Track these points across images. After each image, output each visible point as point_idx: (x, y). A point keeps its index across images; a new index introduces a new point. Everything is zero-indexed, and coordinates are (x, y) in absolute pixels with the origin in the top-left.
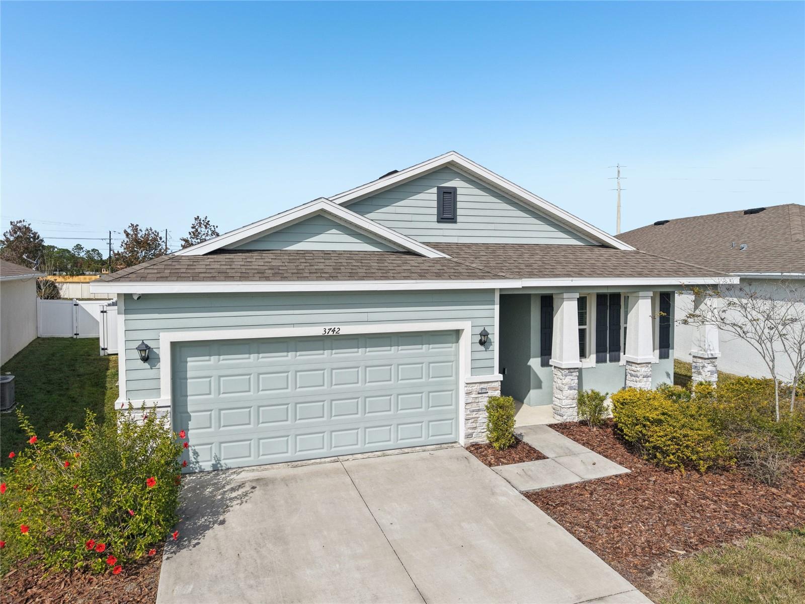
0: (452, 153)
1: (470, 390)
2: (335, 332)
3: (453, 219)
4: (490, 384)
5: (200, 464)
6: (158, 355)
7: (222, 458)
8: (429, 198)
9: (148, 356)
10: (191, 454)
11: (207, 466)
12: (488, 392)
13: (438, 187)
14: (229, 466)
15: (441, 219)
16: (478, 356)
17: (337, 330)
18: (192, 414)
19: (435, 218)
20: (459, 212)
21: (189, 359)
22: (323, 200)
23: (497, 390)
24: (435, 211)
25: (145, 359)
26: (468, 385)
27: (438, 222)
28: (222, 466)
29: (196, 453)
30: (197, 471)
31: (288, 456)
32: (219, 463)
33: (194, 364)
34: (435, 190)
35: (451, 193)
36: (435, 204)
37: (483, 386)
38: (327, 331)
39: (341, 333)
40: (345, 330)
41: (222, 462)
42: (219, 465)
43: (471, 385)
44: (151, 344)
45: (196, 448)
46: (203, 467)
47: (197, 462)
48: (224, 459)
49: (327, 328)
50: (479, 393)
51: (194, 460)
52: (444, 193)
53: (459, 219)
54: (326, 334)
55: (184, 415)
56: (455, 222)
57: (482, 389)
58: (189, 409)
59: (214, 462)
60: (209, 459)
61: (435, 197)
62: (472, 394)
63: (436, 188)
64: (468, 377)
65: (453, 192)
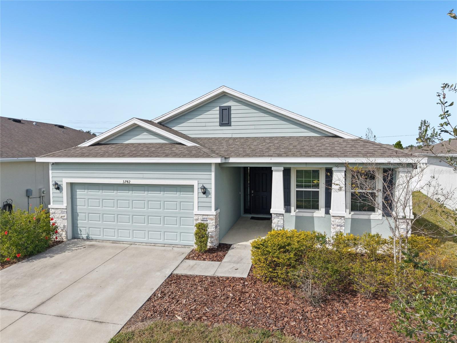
0: (223, 87)
1: (197, 218)
2: (128, 182)
3: (228, 124)
4: (209, 216)
5: (82, 235)
6: (62, 188)
7: (90, 234)
8: (215, 113)
9: (58, 188)
10: (79, 231)
11: (84, 236)
12: (207, 221)
13: (219, 106)
14: (92, 238)
15: (222, 124)
16: (201, 200)
17: (129, 182)
18: (79, 214)
19: (218, 124)
20: (232, 120)
21: (77, 190)
22: (134, 119)
23: (213, 220)
24: (218, 120)
26: (196, 216)
27: (220, 126)
28: (90, 238)
29: (80, 230)
30: (81, 238)
31: (115, 238)
32: (89, 236)
33: (80, 193)
34: (218, 108)
35: (227, 109)
36: (218, 116)
37: (204, 217)
38: (125, 182)
39: (131, 183)
40: (133, 182)
41: (90, 236)
42: (89, 237)
43: (198, 216)
44: (59, 183)
45: (81, 228)
46: (83, 237)
47: (81, 234)
48: (91, 235)
49: (125, 180)
50: (202, 221)
51: (80, 233)
52: (223, 109)
53: (232, 124)
54: (124, 183)
55: (76, 214)
56: (230, 126)
57: (204, 218)
58: (78, 211)
59: (87, 235)
60: (85, 234)
61: (218, 112)
62: (199, 221)
63: (219, 107)
64: (196, 211)
65: (229, 108)
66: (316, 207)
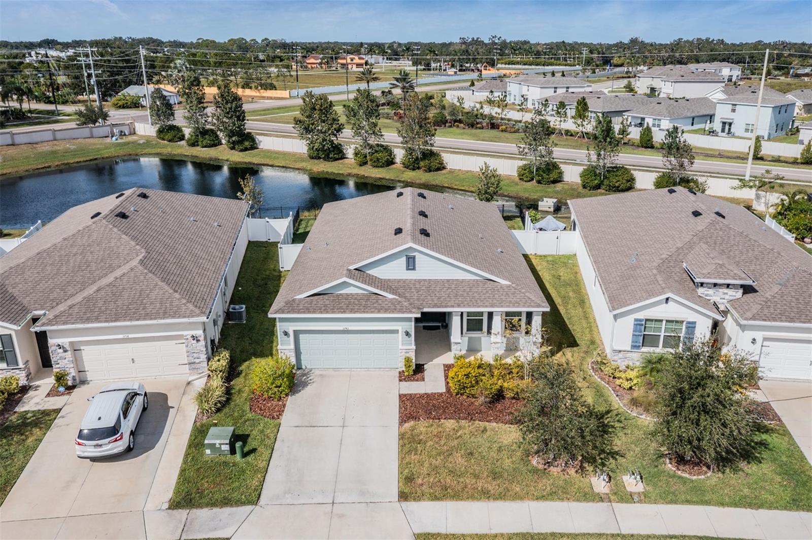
1: (401, 351)
3: (414, 269)
4: (410, 350)
6: (289, 334)
8: (402, 260)
9: (286, 334)
11: (308, 367)
13: (406, 256)
16: (405, 340)
17: (348, 329)
20: (417, 266)
21: (299, 336)
23: (413, 352)
24: (405, 266)
25: (286, 335)
27: (407, 270)
28: (312, 368)
29: (304, 363)
35: (412, 258)
36: (405, 263)
37: (407, 350)
38: (344, 329)
44: (286, 331)
50: (405, 352)
52: (409, 258)
53: (417, 269)
58: (301, 349)
61: (405, 260)
64: (400, 347)
65: (414, 258)
66: (480, 329)
